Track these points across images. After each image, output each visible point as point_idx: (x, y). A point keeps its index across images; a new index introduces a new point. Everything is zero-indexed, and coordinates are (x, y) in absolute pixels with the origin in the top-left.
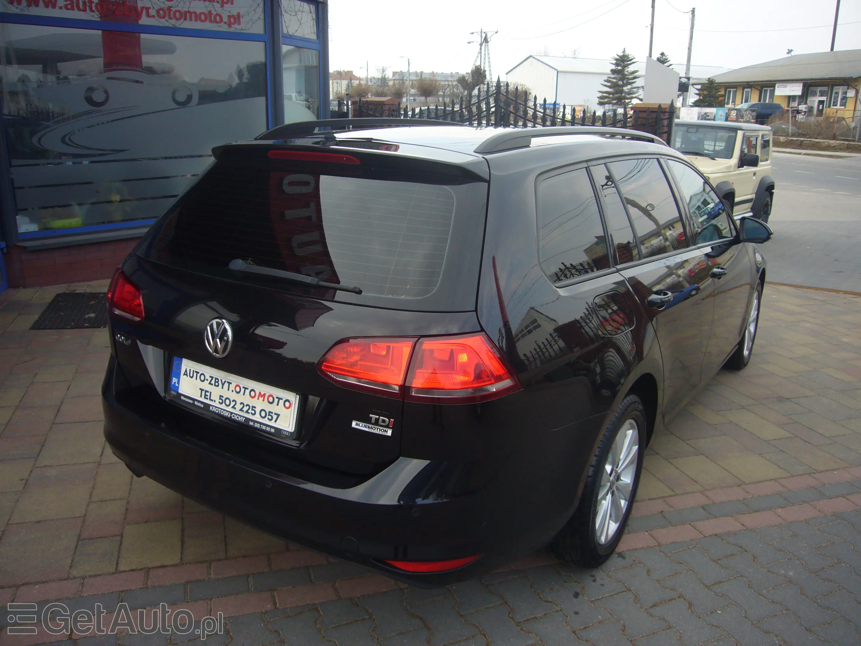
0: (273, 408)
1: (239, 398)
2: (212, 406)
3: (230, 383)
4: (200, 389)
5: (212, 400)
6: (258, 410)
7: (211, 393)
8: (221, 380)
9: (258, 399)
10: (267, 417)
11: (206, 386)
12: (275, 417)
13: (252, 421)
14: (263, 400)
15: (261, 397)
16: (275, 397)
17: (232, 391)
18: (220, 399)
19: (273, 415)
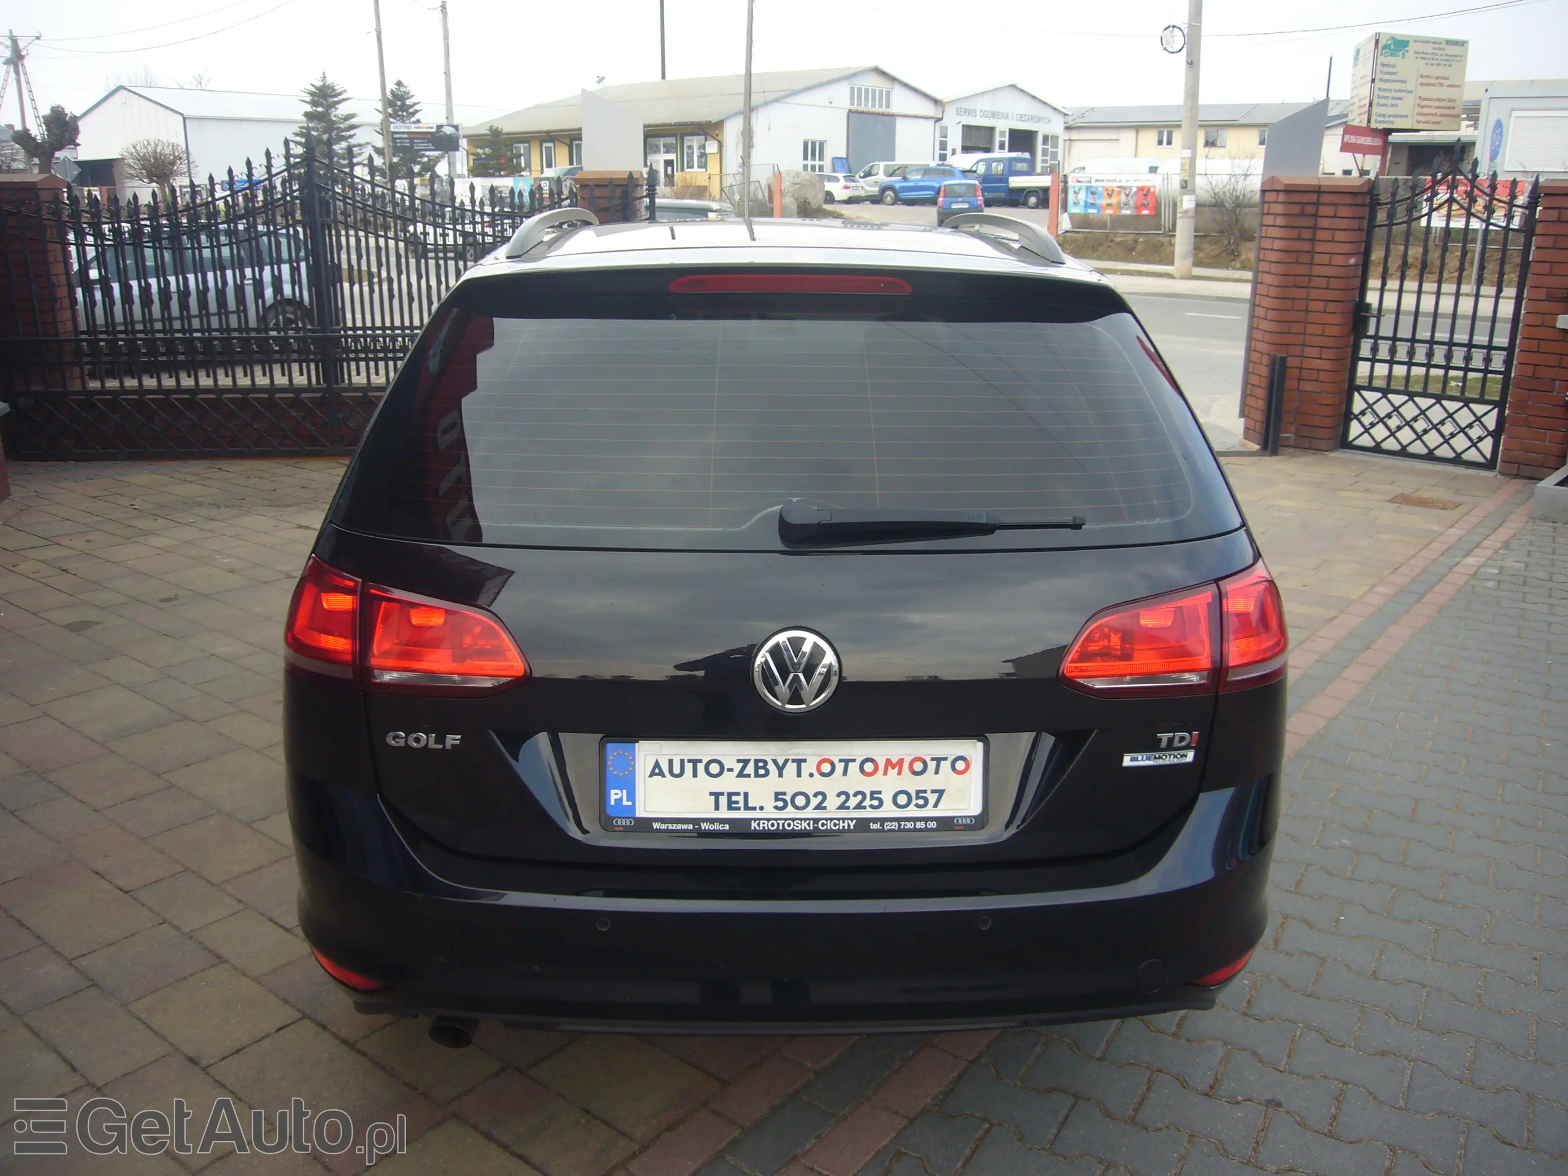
0: (928, 781)
1: (832, 786)
2: (755, 820)
3: (799, 762)
4: (711, 794)
5: (754, 809)
6: (887, 797)
7: (746, 795)
8: (775, 761)
9: (885, 773)
10: (914, 802)
11: (729, 783)
12: (932, 798)
13: (875, 820)
14: (899, 773)
15: (893, 768)
16: (928, 759)
17: (811, 775)
18: (777, 799)
19: (928, 795)
